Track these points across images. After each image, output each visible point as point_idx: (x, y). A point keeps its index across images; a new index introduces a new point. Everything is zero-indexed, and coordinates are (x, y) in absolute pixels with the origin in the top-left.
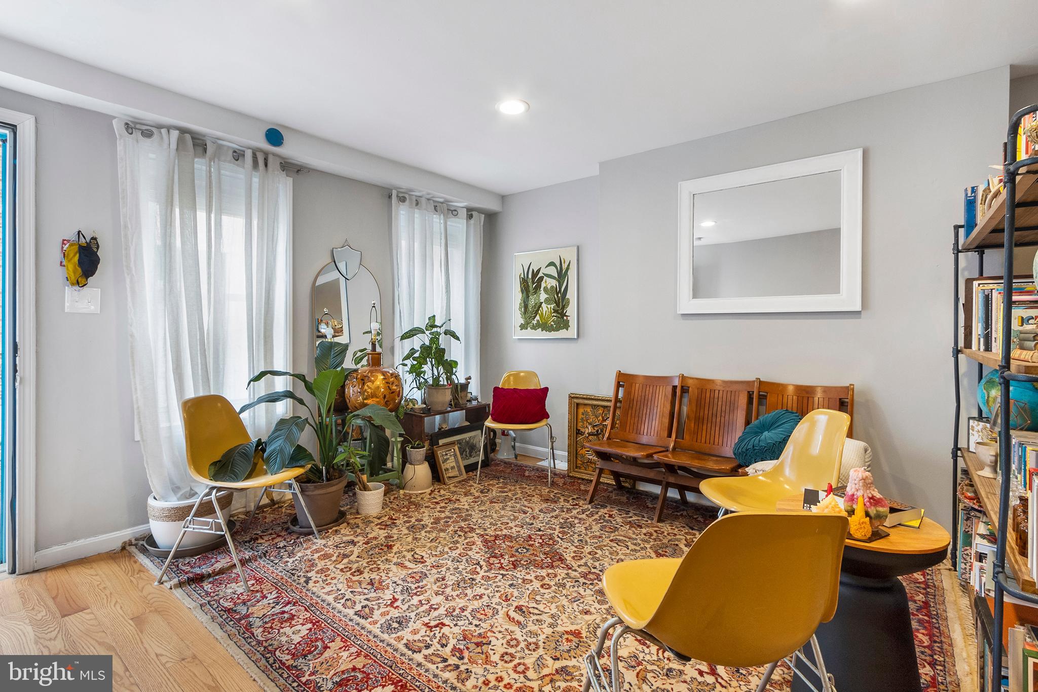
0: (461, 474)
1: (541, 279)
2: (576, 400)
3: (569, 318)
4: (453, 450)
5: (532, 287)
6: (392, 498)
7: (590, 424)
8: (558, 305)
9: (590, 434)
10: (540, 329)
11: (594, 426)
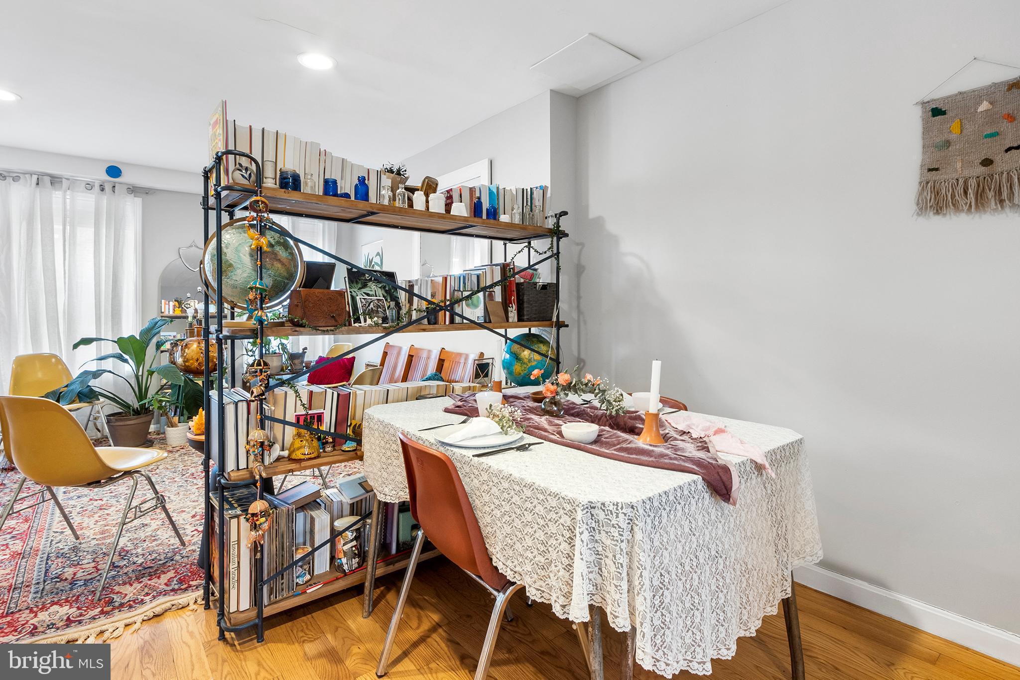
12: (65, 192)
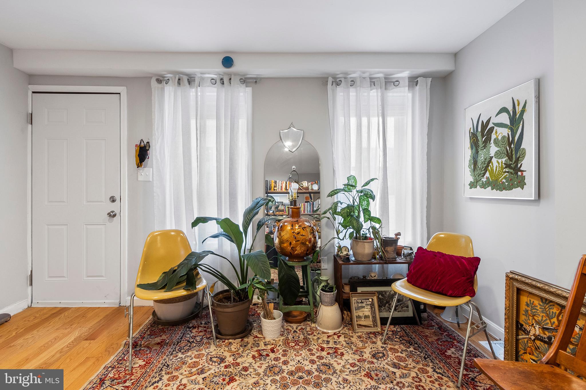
0: (375, 325)
1: (492, 129)
2: (517, 285)
3: (524, 173)
4: (370, 300)
5: (481, 140)
6: (299, 328)
7: (538, 323)
8: (510, 158)
9: (538, 338)
10: (490, 187)
11: (544, 329)
12: (197, 87)
